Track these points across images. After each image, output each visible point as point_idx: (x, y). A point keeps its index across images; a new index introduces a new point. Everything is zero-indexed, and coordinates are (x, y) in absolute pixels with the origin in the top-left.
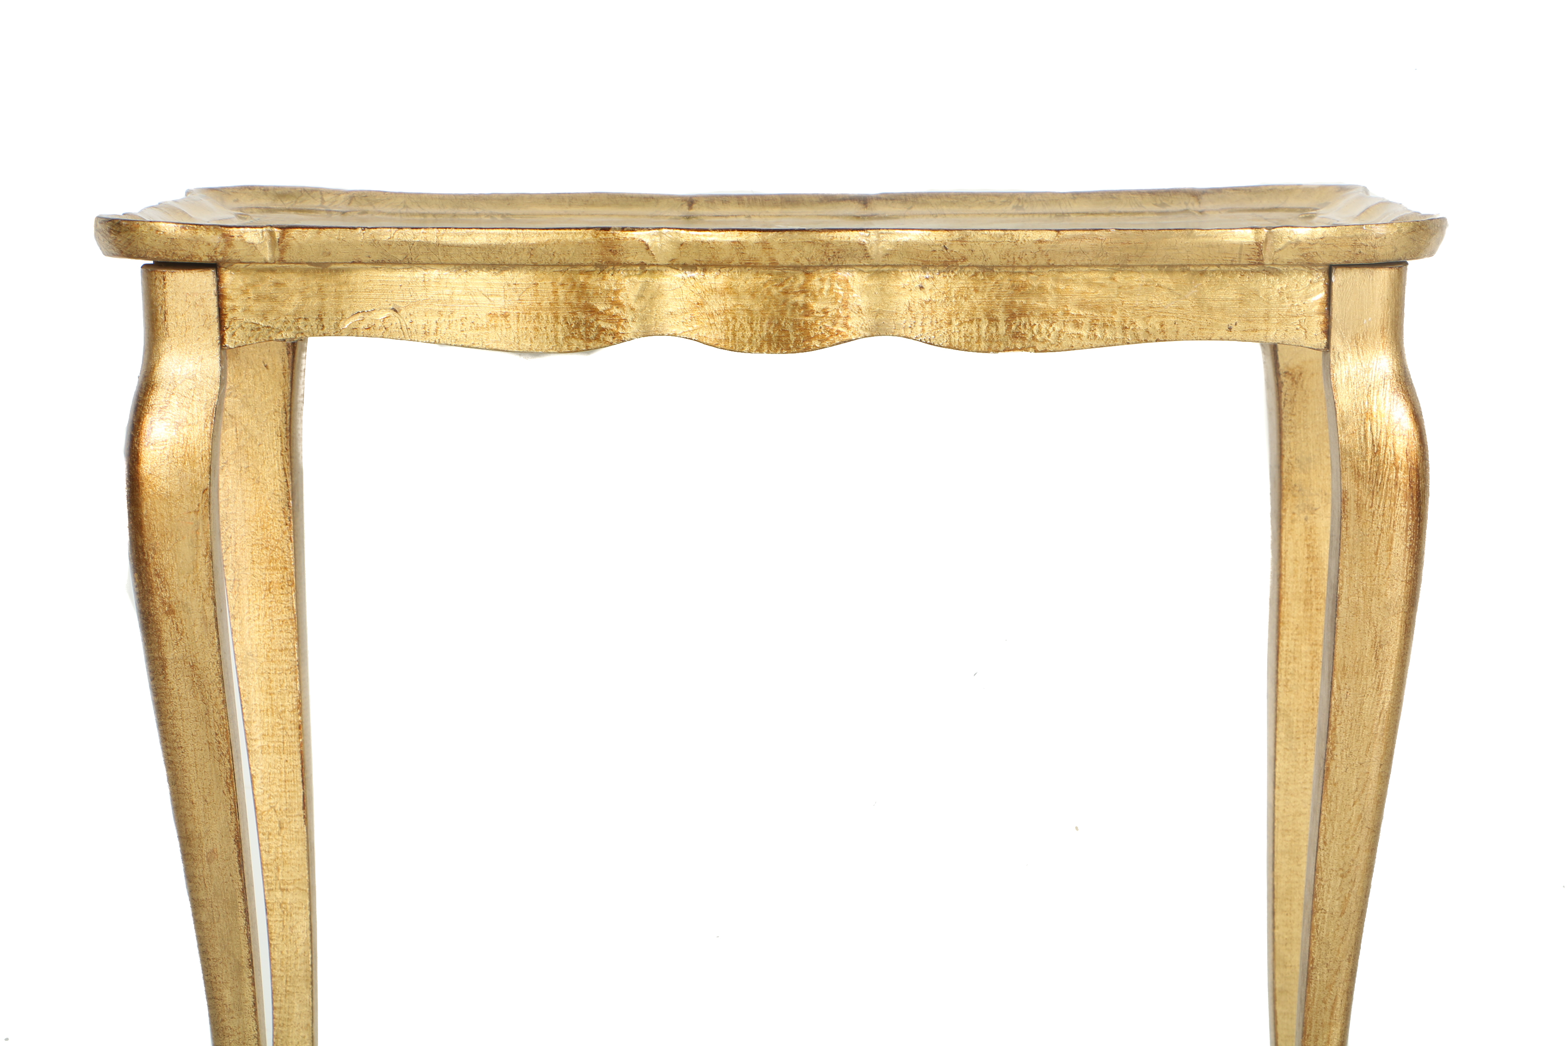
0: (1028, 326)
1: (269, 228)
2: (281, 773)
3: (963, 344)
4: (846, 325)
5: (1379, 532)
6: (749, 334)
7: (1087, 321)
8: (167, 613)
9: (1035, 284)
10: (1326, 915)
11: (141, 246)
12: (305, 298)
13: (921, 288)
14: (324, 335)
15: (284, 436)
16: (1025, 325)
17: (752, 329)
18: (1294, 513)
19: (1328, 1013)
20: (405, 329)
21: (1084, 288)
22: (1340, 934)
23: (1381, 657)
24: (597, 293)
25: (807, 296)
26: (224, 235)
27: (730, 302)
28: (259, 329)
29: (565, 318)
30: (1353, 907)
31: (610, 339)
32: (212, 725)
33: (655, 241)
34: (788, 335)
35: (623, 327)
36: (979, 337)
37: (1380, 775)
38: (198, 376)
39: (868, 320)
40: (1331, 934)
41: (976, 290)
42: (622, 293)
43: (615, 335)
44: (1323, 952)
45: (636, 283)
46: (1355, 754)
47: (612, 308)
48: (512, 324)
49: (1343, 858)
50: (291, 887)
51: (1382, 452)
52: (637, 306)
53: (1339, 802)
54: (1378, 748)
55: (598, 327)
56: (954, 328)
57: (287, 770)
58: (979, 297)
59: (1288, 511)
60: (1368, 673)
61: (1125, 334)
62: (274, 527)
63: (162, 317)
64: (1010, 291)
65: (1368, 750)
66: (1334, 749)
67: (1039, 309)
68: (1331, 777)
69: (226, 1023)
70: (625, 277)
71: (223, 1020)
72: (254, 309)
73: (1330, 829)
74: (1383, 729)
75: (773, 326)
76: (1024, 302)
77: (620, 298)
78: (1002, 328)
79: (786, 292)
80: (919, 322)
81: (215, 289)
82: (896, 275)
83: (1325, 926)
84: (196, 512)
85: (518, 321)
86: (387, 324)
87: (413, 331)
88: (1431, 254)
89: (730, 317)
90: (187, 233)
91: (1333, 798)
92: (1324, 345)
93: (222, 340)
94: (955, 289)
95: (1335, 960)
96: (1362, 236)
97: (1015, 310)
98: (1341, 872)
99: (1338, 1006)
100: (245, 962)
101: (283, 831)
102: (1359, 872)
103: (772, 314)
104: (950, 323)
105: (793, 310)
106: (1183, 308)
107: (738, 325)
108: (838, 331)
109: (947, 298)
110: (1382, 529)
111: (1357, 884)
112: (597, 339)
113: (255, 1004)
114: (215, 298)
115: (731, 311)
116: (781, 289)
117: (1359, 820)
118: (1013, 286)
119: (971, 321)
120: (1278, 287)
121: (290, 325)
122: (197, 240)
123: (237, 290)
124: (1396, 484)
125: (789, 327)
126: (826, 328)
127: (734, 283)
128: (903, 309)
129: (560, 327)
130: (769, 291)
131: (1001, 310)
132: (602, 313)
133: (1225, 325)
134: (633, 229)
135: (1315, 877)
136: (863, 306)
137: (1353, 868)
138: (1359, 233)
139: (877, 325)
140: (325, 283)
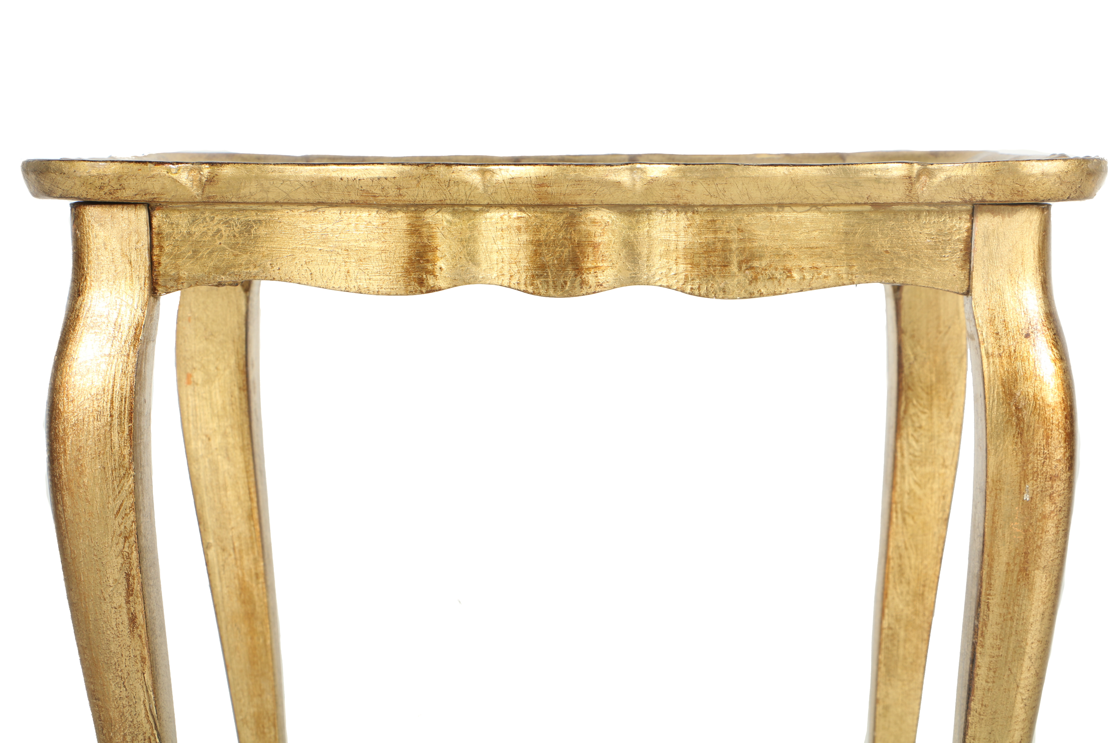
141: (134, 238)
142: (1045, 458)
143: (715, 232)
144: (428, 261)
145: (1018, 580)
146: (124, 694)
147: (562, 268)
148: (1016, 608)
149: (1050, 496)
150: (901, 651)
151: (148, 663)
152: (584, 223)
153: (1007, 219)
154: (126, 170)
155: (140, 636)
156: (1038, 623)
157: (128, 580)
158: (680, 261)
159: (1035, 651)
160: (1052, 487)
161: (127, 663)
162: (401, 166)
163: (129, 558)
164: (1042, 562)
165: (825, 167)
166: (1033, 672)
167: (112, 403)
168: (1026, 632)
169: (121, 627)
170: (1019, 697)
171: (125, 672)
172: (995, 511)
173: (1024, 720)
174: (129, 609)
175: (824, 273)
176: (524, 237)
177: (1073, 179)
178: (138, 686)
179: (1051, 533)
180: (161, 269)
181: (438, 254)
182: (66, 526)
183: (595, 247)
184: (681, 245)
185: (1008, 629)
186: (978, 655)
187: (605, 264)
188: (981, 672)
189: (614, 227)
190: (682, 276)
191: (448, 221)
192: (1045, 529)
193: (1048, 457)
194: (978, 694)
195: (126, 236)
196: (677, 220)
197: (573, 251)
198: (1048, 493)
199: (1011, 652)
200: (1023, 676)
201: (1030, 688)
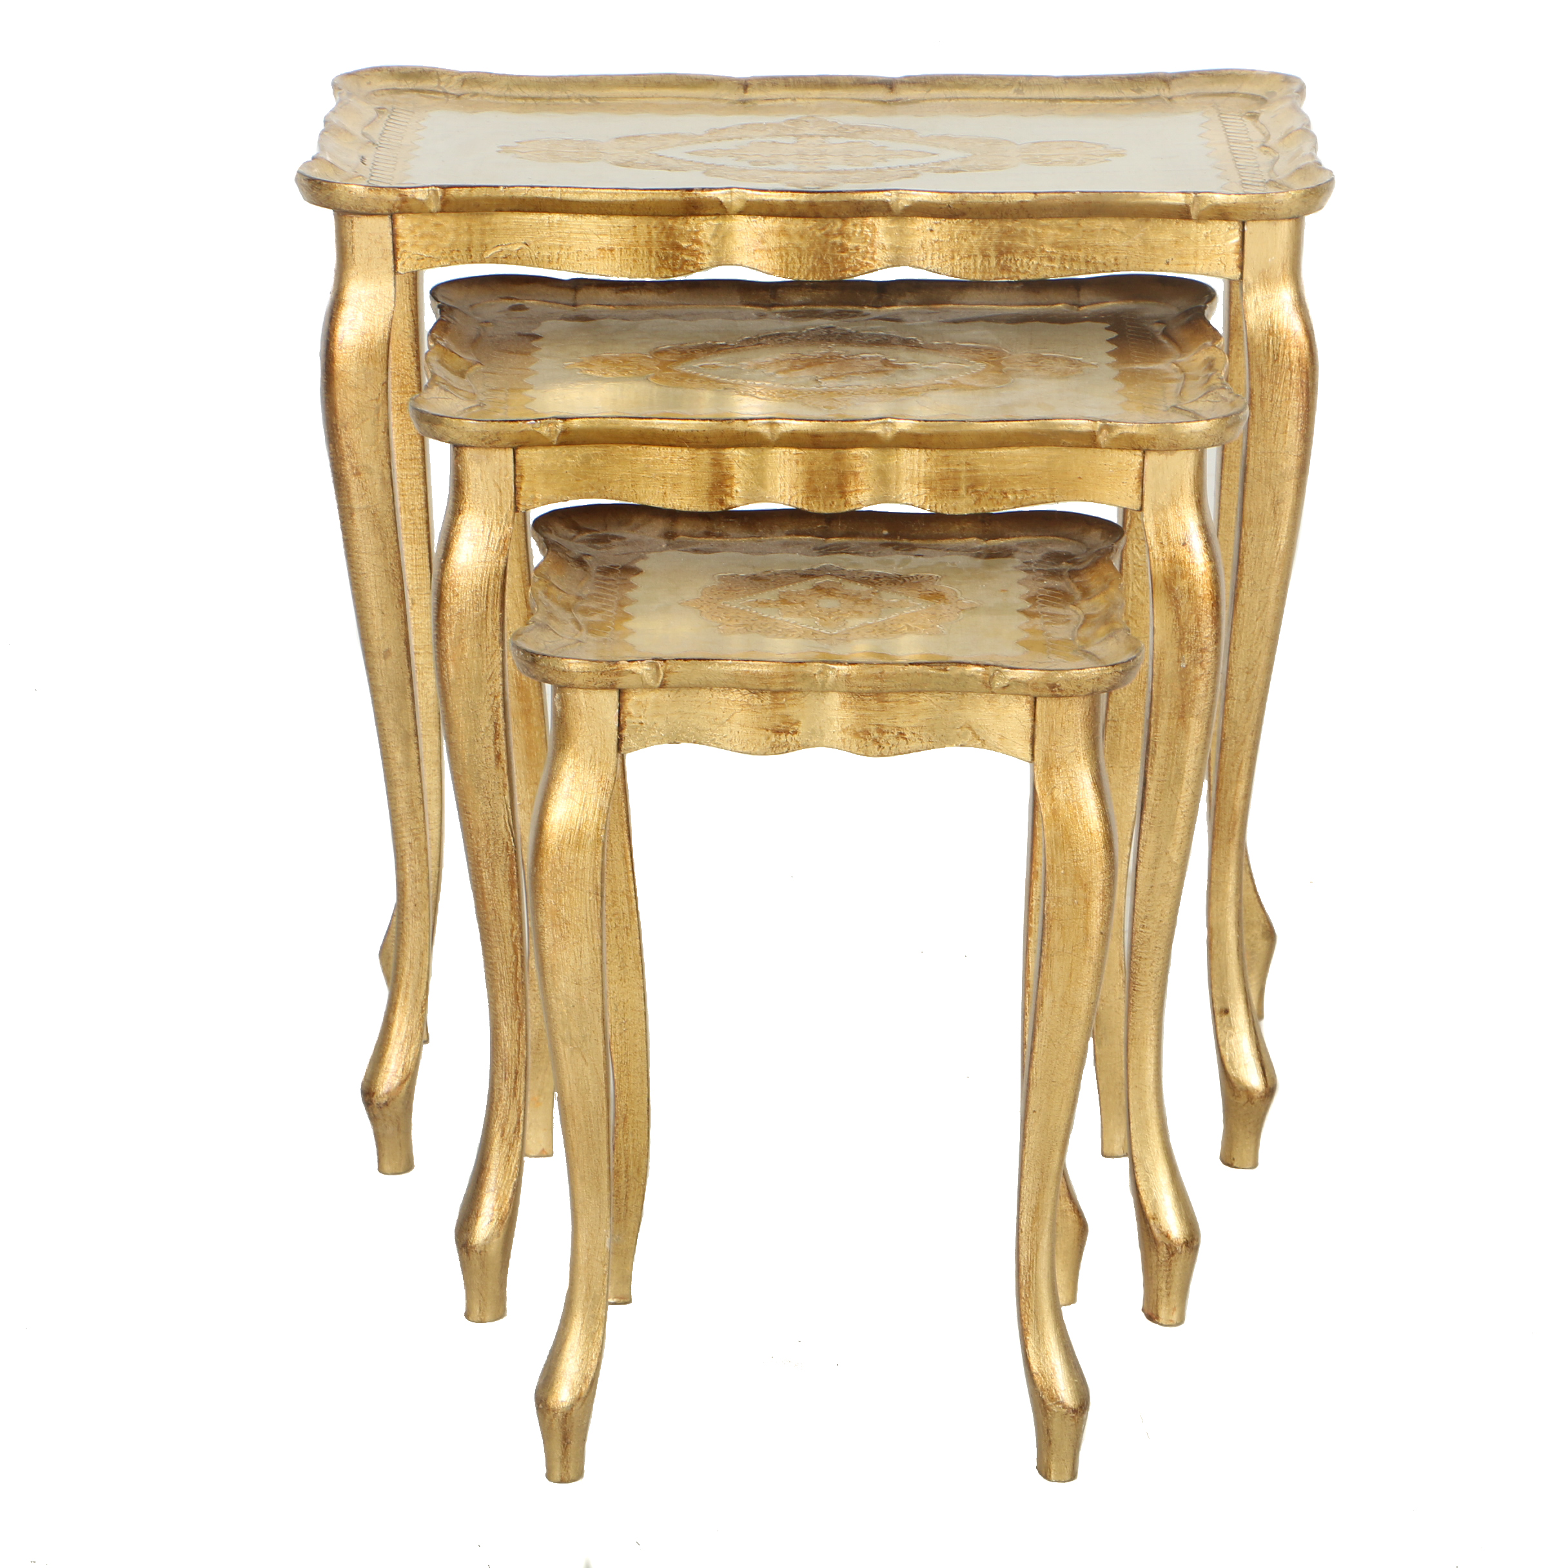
0: (1013, 261)
1: (433, 188)
2: (412, 559)
3: (963, 274)
4: (873, 259)
5: (1277, 420)
6: (799, 265)
7: (1058, 256)
8: (355, 475)
9: (1020, 228)
10: (1235, 702)
11: (337, 201)
12: (458, 235)
13: (931, 230)
14: (472, 262)
15: (411, 284)
16: (1011, 260)
17: (800, 262)
18: (1239, 350)
19: (1235, 773)
20: (534, 259)
21: (1057, 231)
22: (1245, 715)
23: (1278, 512)
24: (682, 234)
25: (843, 237)
26: (400, 195)
27: (784, 241)
28: (423, 259)
29: (657, 253)
30: (1256, 695)
31: (691, 268)
32: (388, 557)
33: (727, 198)
34: (828, 267)
35: (701, 259)
36: (975, 269)
37: (1277, 598)
38: (377, 296)
39: (889, 254)
40: (1238, 715)
41: (973, 233)
42: (701, 233)
43: (695, 265)
44: (1232, 728)
45: (711, 225)
46: (1258, 583)
47: (693, 245)
48: (616, 256)
49: (1248, 659)
50: (421, 651)
51: (1280, 359)
52: (712, 243)
53: (1246, 618)
54: (1276, 580)
55: (683, 259)
56: (956, 262)
57: (417, 557)
58: (976, 238)
59: (1234, 347)
60: (1268, 523)
61: (1088, 266)
62: (404, 359)
63: (350, 250)
64: (1000, 234)
65: (1267, 580)
66: (1242, 579)
67: (1021, 248)
68: (1240, 600)
69: (397, 777)
70: (704, 221)
71: (395, 775)
72: (419, 243)
73: (1238, 638)
74: (1280, 565)
75: (817, 260)
76: (1010, 242)
77: (700, 237)
78: (993, 262)
79: (827, 235)
80: (929, 257)
81: (391, 230)
82: (912, 220)
83: (1234, 709)
84: (377, 400)
85: (621, 254)
86: (521, 254)
87: (540, 260)
88: (1321, 208)
89: (784, 253)
90: (373, 194)
91: (1241, 615)
92: (1238, 277)
93: (395, 267)
94: (957, 231)
95: (1241, 734)
96: (1265, 202)
97: (1002, 249)
98: (1247, 670)
99: (1243, 768)
100: (412, 732)
101: (415, 607)
102: (1260, 670)
103: (816, 251)
104: (953, 258)
105: (832, 249)
106: (1132, 247)
107: (790, 259)
108: (867, 263)
109: (951, 239)
110: (1279, 418)
111: (1259, 678)
112: (681, 268)
113: (419, 763)
114: (390, 237)
115: (785, 248)
116: (823, 232)
117: (1261, 631)
118: (1002, 230)
119: (969, 257)
120: (1204, 232)
121: (447, 255)
122: (381, 199)
123: (406, 229)
124: (1290, 385)
125: (829, 260)
126: (858, 262)
127: (787, 226)
128: (917, 246)
129: (653, 259)
130: (814, 233)
131: (992, 249)
132: (685, 249)
133: (1164, 260)
134: (710, 189)
135: (1228, 673)
136: (886, 244)
137: (1256, 667)
138: (1262, 200)
139: (897, 258)
140: (473, 223)
141: (504, 472)
142: (1197, 636)
143: (948, 465)
144: (727, 486)
145: (1178, 725)
146: (490, 810)
147: (830, 492)
148: (1176, 746)
149: (1201, 663)
150: (1123, 741)
151: (508, 787)
152: (848, 458)
153: (1169, 456)
154: (502, 428)
155: (503, 768)
156: (1193, 757)
157: (496, 728)
158: (921, 486)
159: (1191, 776)
160: (1202, 657)
161: (493, 788)
162: (708, 422)
163: (497, 711)
164: (1195, 712)
165: (1031, 422)
166: (1190, 792)
167: (487, 597)
168: (1184, 763)
169: (489, 761)
170: (1179, 810)
171: (491, 794)
172: (1160, 674)
173: (1183, 827)
174: (496, 748)
175: (1032, 494)
176: (801, 468)
177: (1215, 433)
178: (500, 805)
179: (1202, 690)
180: (522, 493)
181: (735, 481)
182: (450, 687)
183: (855, 475)
184: (922, 474)
185: (1170, 761)
186: (1148, 780)
187: (864, 488)
188: (1151, 792)
189: (870, 460)
190: (923, 497)
191: (742, 456)
192: (1198, 688)
193: (1199, 635)
194: (1148, 808)
195: (497, 471)
196: (919, 455)
197: (839, 478)
198: (1199, 661)
199: (1173, 778)
200: (1182, 795)
201: (1188, 803)
